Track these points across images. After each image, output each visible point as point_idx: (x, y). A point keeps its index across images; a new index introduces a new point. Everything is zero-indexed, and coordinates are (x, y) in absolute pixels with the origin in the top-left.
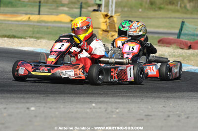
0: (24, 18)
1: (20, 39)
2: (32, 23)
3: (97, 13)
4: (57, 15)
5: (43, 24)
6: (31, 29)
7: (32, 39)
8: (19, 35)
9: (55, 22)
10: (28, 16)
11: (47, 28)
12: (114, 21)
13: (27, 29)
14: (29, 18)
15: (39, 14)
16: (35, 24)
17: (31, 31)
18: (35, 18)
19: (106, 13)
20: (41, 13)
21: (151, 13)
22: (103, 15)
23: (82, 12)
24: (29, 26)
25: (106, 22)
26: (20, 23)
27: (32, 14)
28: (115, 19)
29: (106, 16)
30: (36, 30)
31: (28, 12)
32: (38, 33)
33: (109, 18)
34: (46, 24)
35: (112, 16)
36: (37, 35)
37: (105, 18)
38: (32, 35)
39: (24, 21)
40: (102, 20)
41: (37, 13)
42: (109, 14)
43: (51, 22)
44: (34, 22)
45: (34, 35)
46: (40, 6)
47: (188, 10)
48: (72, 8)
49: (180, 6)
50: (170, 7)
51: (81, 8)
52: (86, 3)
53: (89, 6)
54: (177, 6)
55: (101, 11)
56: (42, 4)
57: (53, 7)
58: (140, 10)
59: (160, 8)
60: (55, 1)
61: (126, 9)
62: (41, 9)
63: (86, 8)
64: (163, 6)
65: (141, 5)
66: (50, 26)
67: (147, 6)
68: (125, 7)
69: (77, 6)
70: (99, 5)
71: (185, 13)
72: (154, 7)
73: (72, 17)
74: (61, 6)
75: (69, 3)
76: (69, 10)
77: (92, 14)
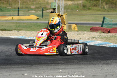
0: (10, 18)
1: (9, 31)
2: (14, 21)
3: (53, 13)
4: (29, 15)
5: (21, 21)
6: (14, 25)
7: (16, 31)
8: (8, 28)
9: (28, 20)
11: (24, 24)
12: (63, 18)
13: (12, 25)
14: (13, 18)
15: (18, 15)
17: (14, 26)
18: (16, 18)
20: (19, 15)
21: (84, 12)
22: (57, 15)
23: (44, 13)
24: (13, 23)
26: (7, 21)
27: (14, 16)
28: (64, 17)
29: (59, 15)
30: (17, 25)
32: (19, 26)
33: (60, 16)
34: (23, 21)
35: (62, 15)
36: (18, 28)
38: (15, 28)
39: (10, 20)
41: (17, 15)
42: (61, 14)
43: (25, 20)
44: (15, 20)
46: (18, 11)
47: (105, 10)
48: (38, 11)
49: (101, 7)
50: (95, 8)
51: (43, 10)
52: (45, 8)
53: (47, 9)
54: (99, 7)
55: (55, 12)
56: (19, 10)
57: (26, 11)
58: (77, 11)
59: (89, 9)
60: (27, 7)
61: (69, 10)
62: (19, 12)
63: (46, 11)
64: (90, 8)
65: (78, 7)
66: (25, 22)
67: (81, 8)
68: (68, 9)
69: (40, 10)
70: (54, 9)
71: (104, 11)
72: (85, 8)
73: (38, 17)
74: (31, 10)
75: (35, 9)
76: (35, 12)
77: (50, 14)
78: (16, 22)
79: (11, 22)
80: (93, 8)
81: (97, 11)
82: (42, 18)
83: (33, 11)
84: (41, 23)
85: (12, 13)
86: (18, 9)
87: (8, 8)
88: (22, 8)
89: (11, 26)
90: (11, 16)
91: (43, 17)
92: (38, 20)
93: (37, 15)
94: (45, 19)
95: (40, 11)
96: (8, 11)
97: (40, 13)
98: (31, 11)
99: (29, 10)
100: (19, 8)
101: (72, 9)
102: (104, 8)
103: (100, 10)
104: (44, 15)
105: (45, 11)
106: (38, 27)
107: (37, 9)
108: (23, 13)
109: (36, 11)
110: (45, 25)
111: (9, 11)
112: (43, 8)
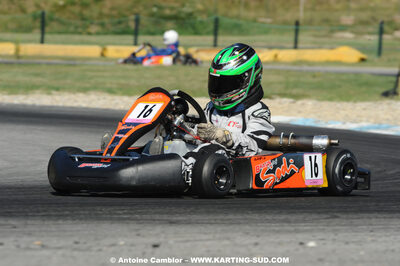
0: (266, 56)
2: (282, 67)
4: (332, 48)
5: (306, 68)
6: (281, 78)
7: (285, 99)
9: (328, 63)
10: (274, 52)
11: (314, 77)
13: (273, 78)
14: (276, 56)
15: (296, 47)
16: (289, 67)
17: (280, 83)
18: (288, 55)
20: (300, 45)
23: (384, 42)
24: (278, 72)
27: (282, 48)
30: (292, 79)
31: (273, 44)
32: (296, 85)
34: (311, 68)
36: (295, 91)
41: (292, 45)
43: (320, 63)
44: (286, 63)
45: (288, 92)
46: (297, 32)
48: (362, 34)
51: (381, 32)
52: (390, 23)
53: (396, 29)
56: (301, 28)
57: (323, 33)
60: (326, 21)
62: (300, 37)
63: (391, 34)
66: (318, 71)
69: (370, 29)
74: (340, 30)
75: (355, 24)
76: (355, 38)
78: (288, 71)
79: (271, 70)
82: (376, 59)
83: (348, 35)
84: (374, 74)
85: (272, 38)
86: (294, 27)
87: (264, 23)
88: (310, 22)
90: (270, 48)
91: (379, 52)
92: (364, 63)
93: (362, 48)
94: (389, 60)
95: (370, 33)
96: (260, 33)
97: (373, 39)
98: (340, 34)
99: (332, 31)
100: (301, 22)
104: (384, 47)
107: (360, 28)
108: (312, 39)
109: (356, 33)
111: (266, 32)
112: (382, 23)
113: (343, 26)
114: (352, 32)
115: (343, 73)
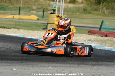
0: (11, 17)
1: (8, 29)
2: (15, 20)
3: (53, 14)
4: (30, 15)
5: (21, 20)
6: (14, 23)
7: (15, 29)
8: (8, 26)
9: (28, 19)
10: (13, 16)
11: (24, 23)
13: (12, 23)
14: (13, 17)
15: (19, 15)
16: (17, 20)
17: (14, 24)
18: (17, 17)
19: (58, 15)
20: (20, 14)
21: (84, 16)
22: (56, 16)
23: (44, 14)
24: (13, 21)
25: (58, 20)
26: (8, 19)
27: (15, 15)
29: (58, 16)
30: (17, 24)
31: (13, 13)
32: (18, 25)
33: (60, 18)
34: (23, 21)
35: (61, 17)
36: (18, 27)
37: (57, 18)
38: (14, 27)
39: (10, 19)
40: (56, 19)
41: (18, 14)
42: (60, 16)
43: (26, 19)
44: (16, 19)
45: (16, 27)
46: (20, 10)
47: (106, 14)
48: (39, 12)
49: (101, 12)
50: (95, 12)
51: (44, 11)
52: (47, 9)
53: (48, 11)
54: (99, 12)
55: (55, 14)
56: (21, 9)
57: (28, 11)
58: (78, 14)
59: (89, 13)
60: (28, 8)
61: (70, 13)
62: (21, 12)
63: (47, 12)
64: (91, 12)
65: (78, 11)
66: (25, 22)
67: (82, 11)
68: (69, 11)
69: (41, 10)
70: (54, 10)
71: (104, 16)
72: (86, 12)
73: (38, 17)
74: (32, 10)
75: (36, 9)
76: (36, 13)
77: (50, 15)
78: (16, 21)
79: (12, 21)
80: (93, 12)
81: (97, 15)
82: (42, 19)
83: (34, 12)
84: (41, 23)
85: (13, 12)
86: (19, 9)
87: (10, 7)
88: (24, 8)
89: (11, 25)
90: (12, 14)
91: (43, 17)
92: (38, 20)
93: (38, 16)
94: (46, 19)
95: (41, 12)
96: (9, 10)
97: (41, 13)
98: (32, 12)
99: (30, 11)
100: (21, 8)
101: (73, 12)
102: (104, 12)
103: (100, 15)
104: (44, 15)
105: (45, 12)
106: (38, 27)
108: (24, 12)
109: (37, 11)
110: (44, 25)
111: (11, 10)
112: (44, 9)
113: (33, 9)
114: (36, 11)
115: (32, 23)
